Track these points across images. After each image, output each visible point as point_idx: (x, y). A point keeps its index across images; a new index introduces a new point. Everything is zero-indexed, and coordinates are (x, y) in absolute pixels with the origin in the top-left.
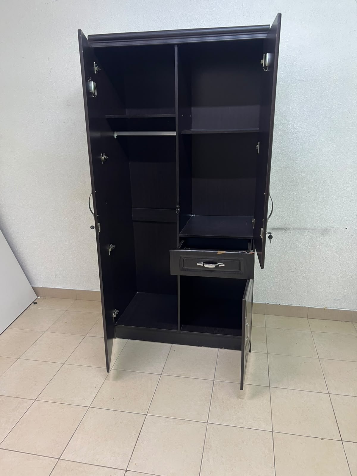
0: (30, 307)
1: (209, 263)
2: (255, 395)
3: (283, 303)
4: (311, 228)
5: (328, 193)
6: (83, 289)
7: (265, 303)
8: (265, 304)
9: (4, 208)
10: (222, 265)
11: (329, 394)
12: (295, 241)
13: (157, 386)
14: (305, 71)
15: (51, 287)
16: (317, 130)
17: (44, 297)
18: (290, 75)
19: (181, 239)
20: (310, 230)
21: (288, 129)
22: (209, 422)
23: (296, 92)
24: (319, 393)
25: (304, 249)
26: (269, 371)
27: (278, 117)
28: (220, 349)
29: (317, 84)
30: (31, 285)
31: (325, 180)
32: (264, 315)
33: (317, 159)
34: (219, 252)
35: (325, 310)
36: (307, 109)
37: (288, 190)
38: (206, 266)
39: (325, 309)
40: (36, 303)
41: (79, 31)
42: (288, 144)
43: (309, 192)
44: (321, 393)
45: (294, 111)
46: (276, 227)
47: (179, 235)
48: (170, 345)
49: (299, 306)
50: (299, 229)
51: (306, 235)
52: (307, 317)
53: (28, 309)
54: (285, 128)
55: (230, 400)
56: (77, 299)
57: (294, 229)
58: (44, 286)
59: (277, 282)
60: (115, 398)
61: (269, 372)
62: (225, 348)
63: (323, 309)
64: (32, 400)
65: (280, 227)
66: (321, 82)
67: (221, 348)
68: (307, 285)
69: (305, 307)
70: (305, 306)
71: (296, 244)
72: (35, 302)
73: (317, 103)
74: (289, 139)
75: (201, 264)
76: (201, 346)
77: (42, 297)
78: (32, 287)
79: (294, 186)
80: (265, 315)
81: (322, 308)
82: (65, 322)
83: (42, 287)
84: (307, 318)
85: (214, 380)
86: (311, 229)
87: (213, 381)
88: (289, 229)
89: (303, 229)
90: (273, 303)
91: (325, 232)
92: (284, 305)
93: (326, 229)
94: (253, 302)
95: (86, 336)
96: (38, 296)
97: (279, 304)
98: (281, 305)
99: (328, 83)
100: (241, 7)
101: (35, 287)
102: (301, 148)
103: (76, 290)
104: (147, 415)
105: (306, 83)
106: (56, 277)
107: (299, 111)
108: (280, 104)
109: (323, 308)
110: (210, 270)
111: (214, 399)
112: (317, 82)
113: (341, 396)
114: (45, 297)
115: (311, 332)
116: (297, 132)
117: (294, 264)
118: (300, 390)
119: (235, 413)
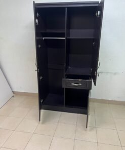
0: (11, 98)
1: (76, 84)
10: (80, 84)
22: (75, 139)
34: (80, 80)
41: (34, 2)
47: (65, 74)
50: (106, 73)
52: (108, 103)
58: (16, 91)
62: (80, 114)
67: (78, 113)
75: (73, 84)
80: (94, 102)
88: (103, 72)
91: (115, 74)
96: (14, 94)
101: (13, 91)
104: (53, 136)
109: (114, 100)
110: (76, 86)
114: (17, 95)
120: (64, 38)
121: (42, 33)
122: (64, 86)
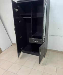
0: (11, 46)
2: (42, 65)
10: (37, 41)
19: (32, 36)
34: (37, 39)
38: (35, 41)
52: (58, 52)
69: (57, 50)
80: (50, 51)
88: (55, 35)
89: (57, 36)
91: (62, 36)
101: (12, 43)
109: (61, 51)
110: (35, 42)
120: (31, 18)
121: (21, 15)
122: (30, 42)
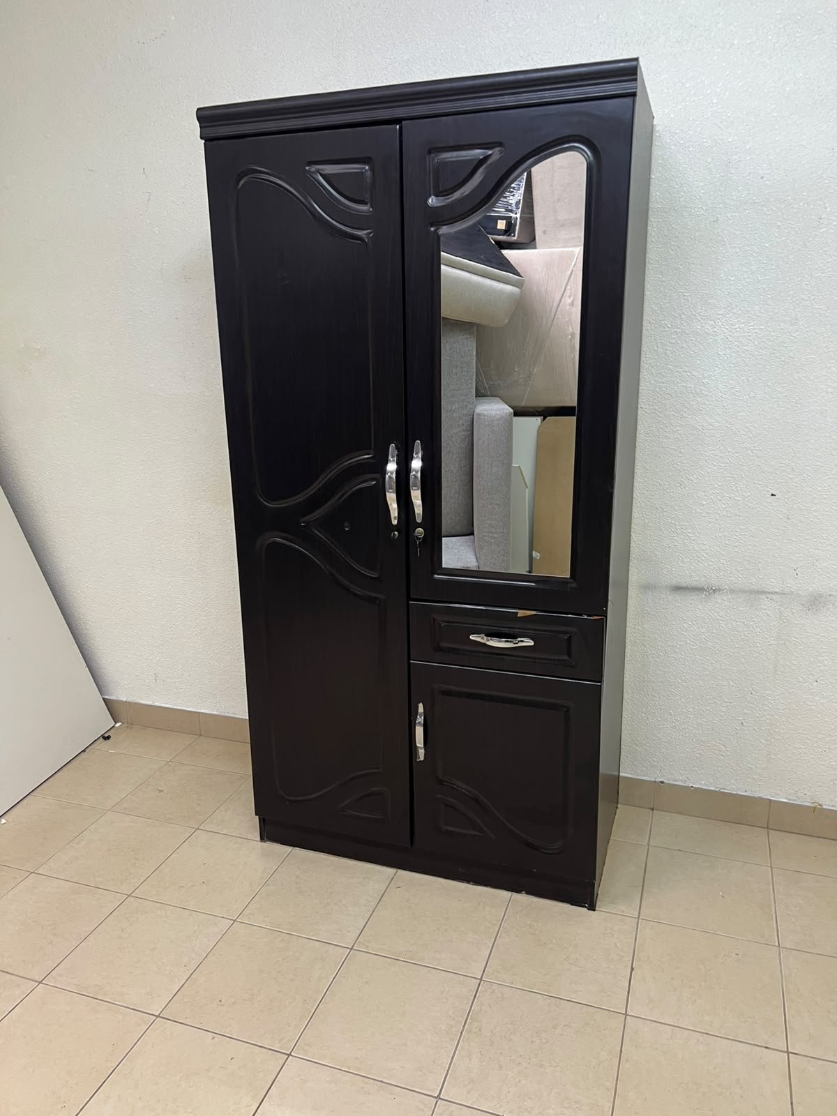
0: (92, 747)
3: (701, 784)
4: (778, 590)
5: (825, 498)
6: (215, 713)
7: (653, 780)
8: (655, 782)
9: (47, 515)
11: (788, 1053)
12: (734, 623)
13: (334, 978)
14: (762, 178)
15: (144, 702)
16: (795, 333)
17: (130, 724)
18: (722, 189)
20: (774, 597)
21: (715, 330)
22: (441, 1097)
23: (737, 232)
24: (762, 1046)
25: (758, 645)
26: (632, 969)
27: (689, 298)
28: (516, 896)
29: (795, 210)
30: (101, 694)
31: (818, 463)
32: (651, 811)
33: (796, 409)
35: (816, 811)
36: (767, 277)
37: (715, 488)
39: (815, 808)
40: (108, 738)
42: (716, 369)
43: (773, 495)
44: (766, 1047)
45: (732, 282)
46: (684, 585)
48: (391, 871)
49: (743, 794)
50: (744, 592)
51: (765, 609)
52: (766, 826)
53: (87, 750)
54: (709, 327)
55: (510, 1040)
56: (201, 735)
57: (732, 591)
58: (130, 699)
59: (686, 726)
60: (223, 1001)
61: (633, 972)
62: (527, 893)
63: (811, 807)
64: (32, 982)
65: (694, 584)
66: (806, 205)
67: (519, 892)
68: (767, 740)
69: (761, 798)
70: (761, 795)
71: (738, 631)
72: (106, 735)
73: (794, 262)
74: (719, 355)
76: (468, 882)
77: (126, 725)
78: (103, 699)
79: (733, 477)
80: (653, 809)
81: (808, 804)
82: (160, 789)
83: (125, 700)
84: (767, 828)
85: (481, 979)
86: (776, 593)
87: (479, 981)
88: (720, 590)
89: (756, 593)
90: (677, 781)
92: (704, 788)
93: (821, 596)
94: (621, 774)
95: (198, 829)
96: (116, 722)
97: (691, 785)
98: (699, 788)
99: (826, 208)
100: (595, 22)
101: (112, 700)
102: (750, 379)
103: (198, 712)
104: (289, 1055)
105: (765, 209)
106: (156, 680)
107: (746, 282)
108: (693, 266)
109: (813, 805)
111: (469, 1032)
112: (795, 206)
113: (820, 1062)
114: (132, 724)
115: (771, 867)
116: (739, 337)
117: (732, 683)
118: (707, 1034)
119: (517, 1080)
